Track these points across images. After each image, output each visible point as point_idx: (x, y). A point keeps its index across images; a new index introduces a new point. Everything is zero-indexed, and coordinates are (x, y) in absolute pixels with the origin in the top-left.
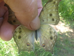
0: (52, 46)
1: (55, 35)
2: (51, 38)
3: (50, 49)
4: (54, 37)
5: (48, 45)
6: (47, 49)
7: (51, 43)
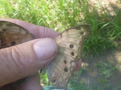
0: (67, 81)
1: (72, 66)
2: (66, 70)
3: (62, 86)
4: (71, 68)
5: (60, 80)
6: (58, 84)
7: (65, 77)
